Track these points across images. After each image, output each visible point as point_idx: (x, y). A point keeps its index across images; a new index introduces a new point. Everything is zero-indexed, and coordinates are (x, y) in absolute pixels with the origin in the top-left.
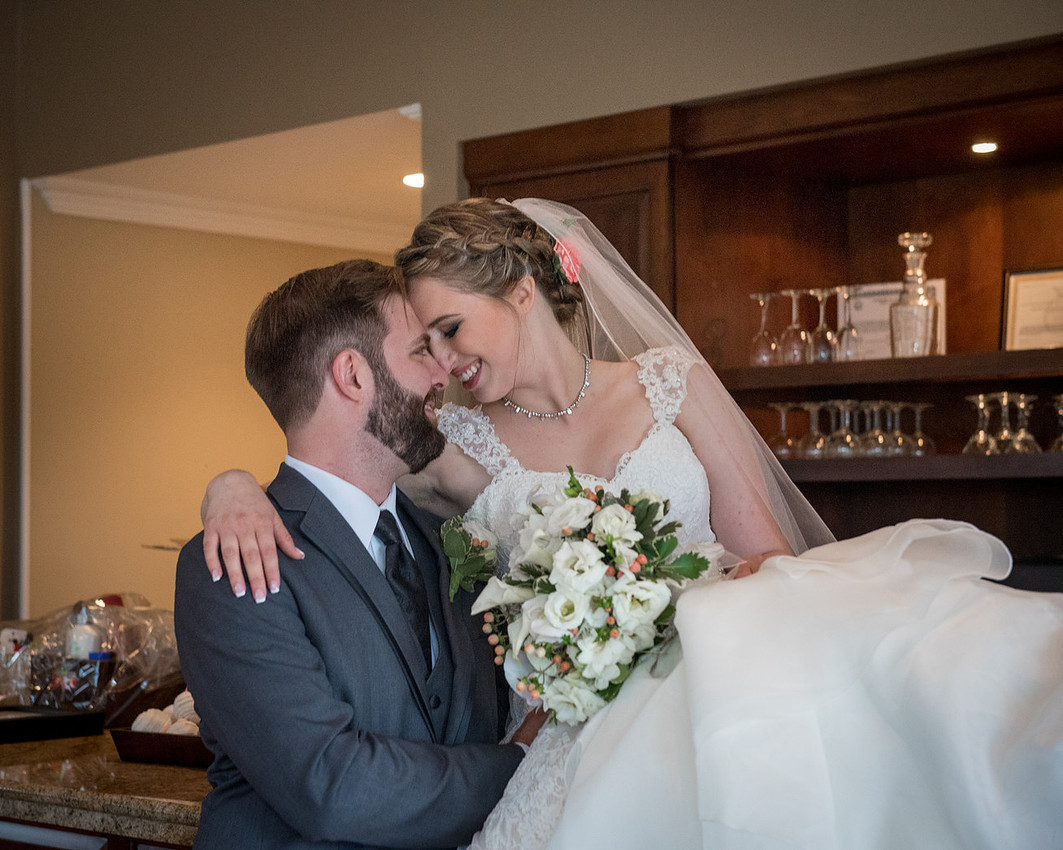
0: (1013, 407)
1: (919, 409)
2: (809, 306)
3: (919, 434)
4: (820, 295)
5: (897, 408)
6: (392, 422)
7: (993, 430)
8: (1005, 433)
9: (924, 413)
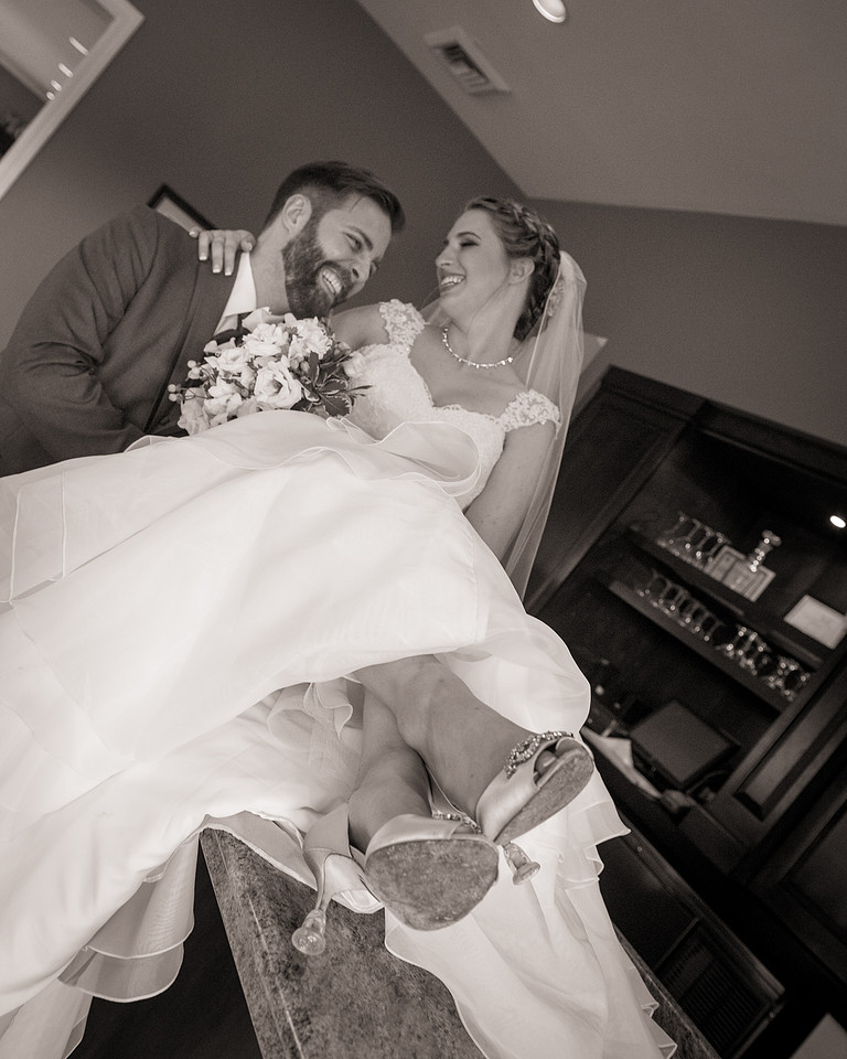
0: (754, 644)
1: (718, 623)
2: (713, 541)
3: (710, 634)
4: (720, 540)
5: (707, 614)
6: (296, 255)
7: (736, 648)
8: (741, 653)
9: (720, 627)
